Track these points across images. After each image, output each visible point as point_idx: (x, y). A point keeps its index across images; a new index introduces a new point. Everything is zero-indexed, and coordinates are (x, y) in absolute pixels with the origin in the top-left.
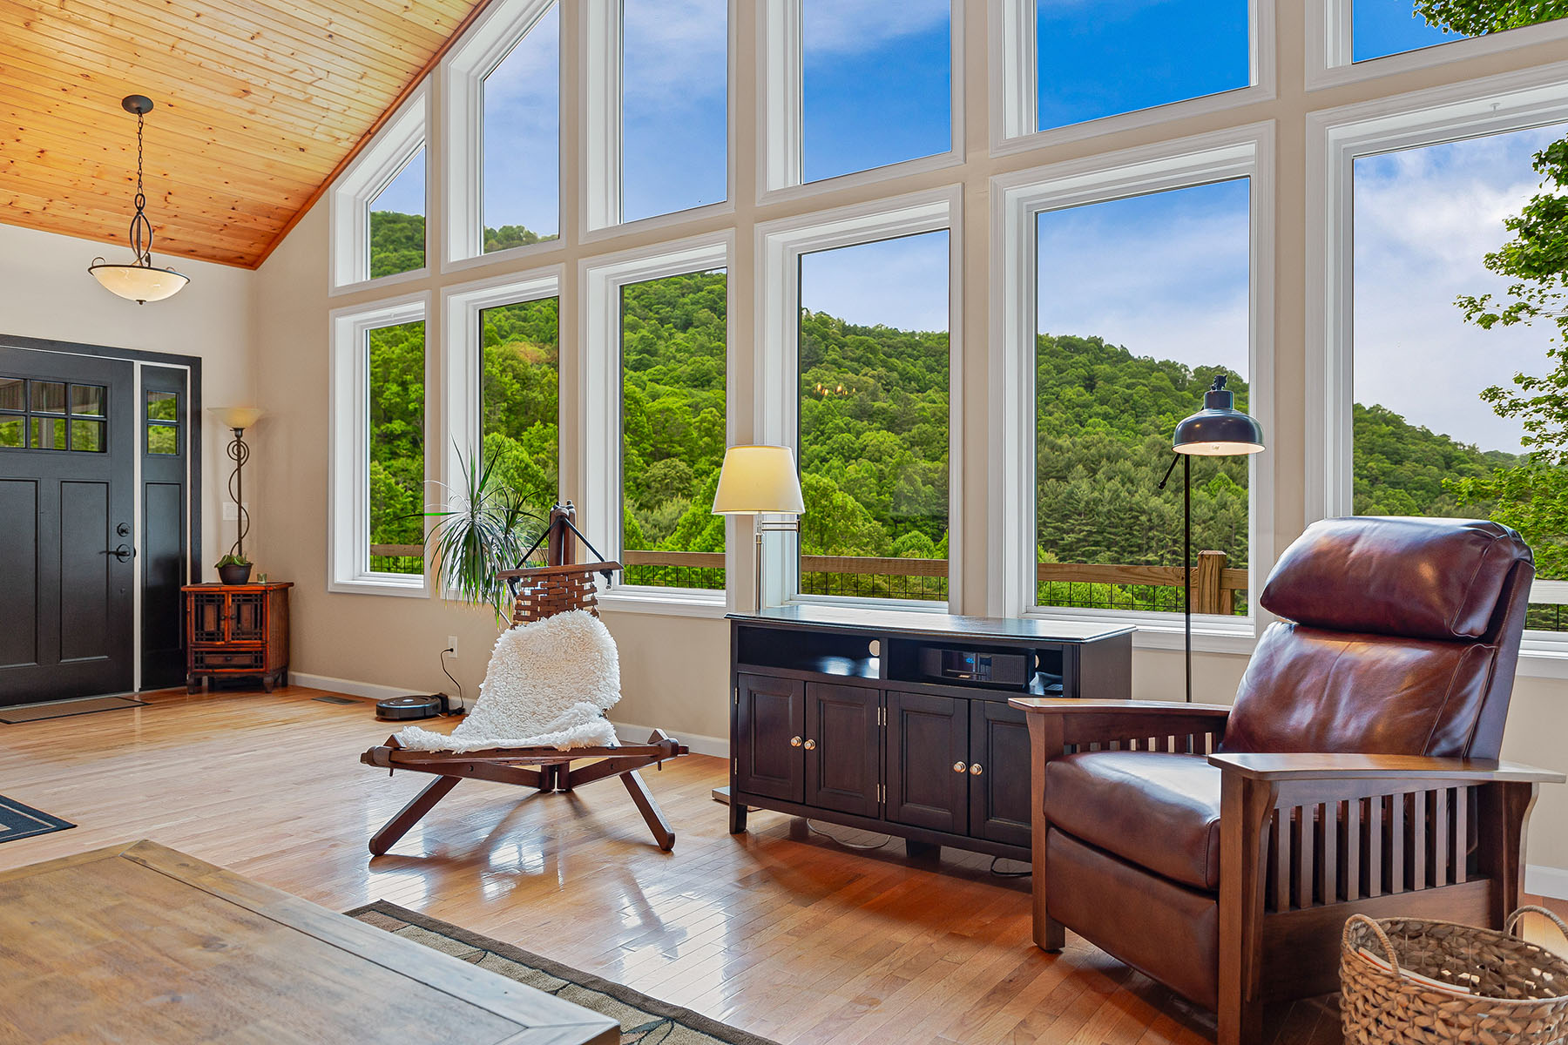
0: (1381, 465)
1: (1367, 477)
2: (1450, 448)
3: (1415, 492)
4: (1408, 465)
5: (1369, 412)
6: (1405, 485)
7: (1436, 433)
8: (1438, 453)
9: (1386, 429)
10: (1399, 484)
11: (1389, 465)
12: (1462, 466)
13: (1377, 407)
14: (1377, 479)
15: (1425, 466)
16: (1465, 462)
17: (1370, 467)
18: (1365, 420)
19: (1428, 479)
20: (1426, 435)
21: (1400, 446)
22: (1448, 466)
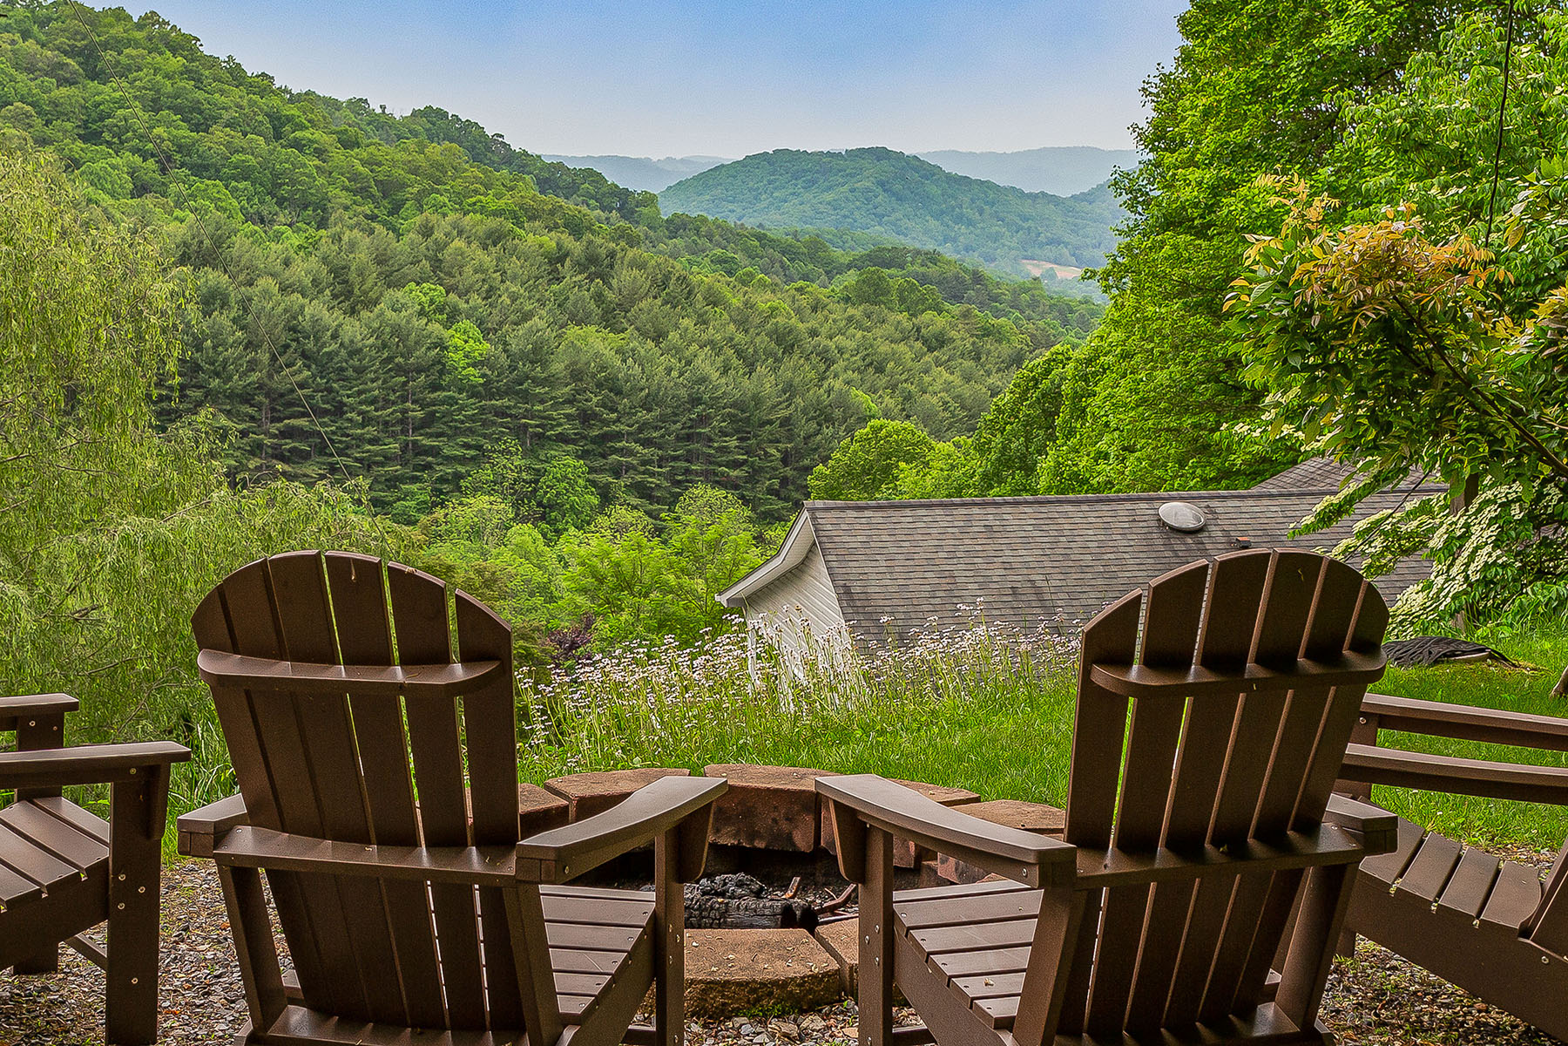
0: (175, 132)
1: (153, 155)
2: (276, 101)
3: (234, 183)
4: (219, 133)
5: (140, 26)
6: (218, 171)
7: (251, 69)
8: (261, 110)
9: (177, 62)
10: (206, 168)
11: (188, 133)
12: (298, 134)
13: (151, 18)
14: (169, 159)
15: (245, 134)
16: (302, 127)
17: (159, 137)
18: (136, 44)
19: (252, 161)
20: (236, 73)
21: (200, 95)
22: (278, 136)
